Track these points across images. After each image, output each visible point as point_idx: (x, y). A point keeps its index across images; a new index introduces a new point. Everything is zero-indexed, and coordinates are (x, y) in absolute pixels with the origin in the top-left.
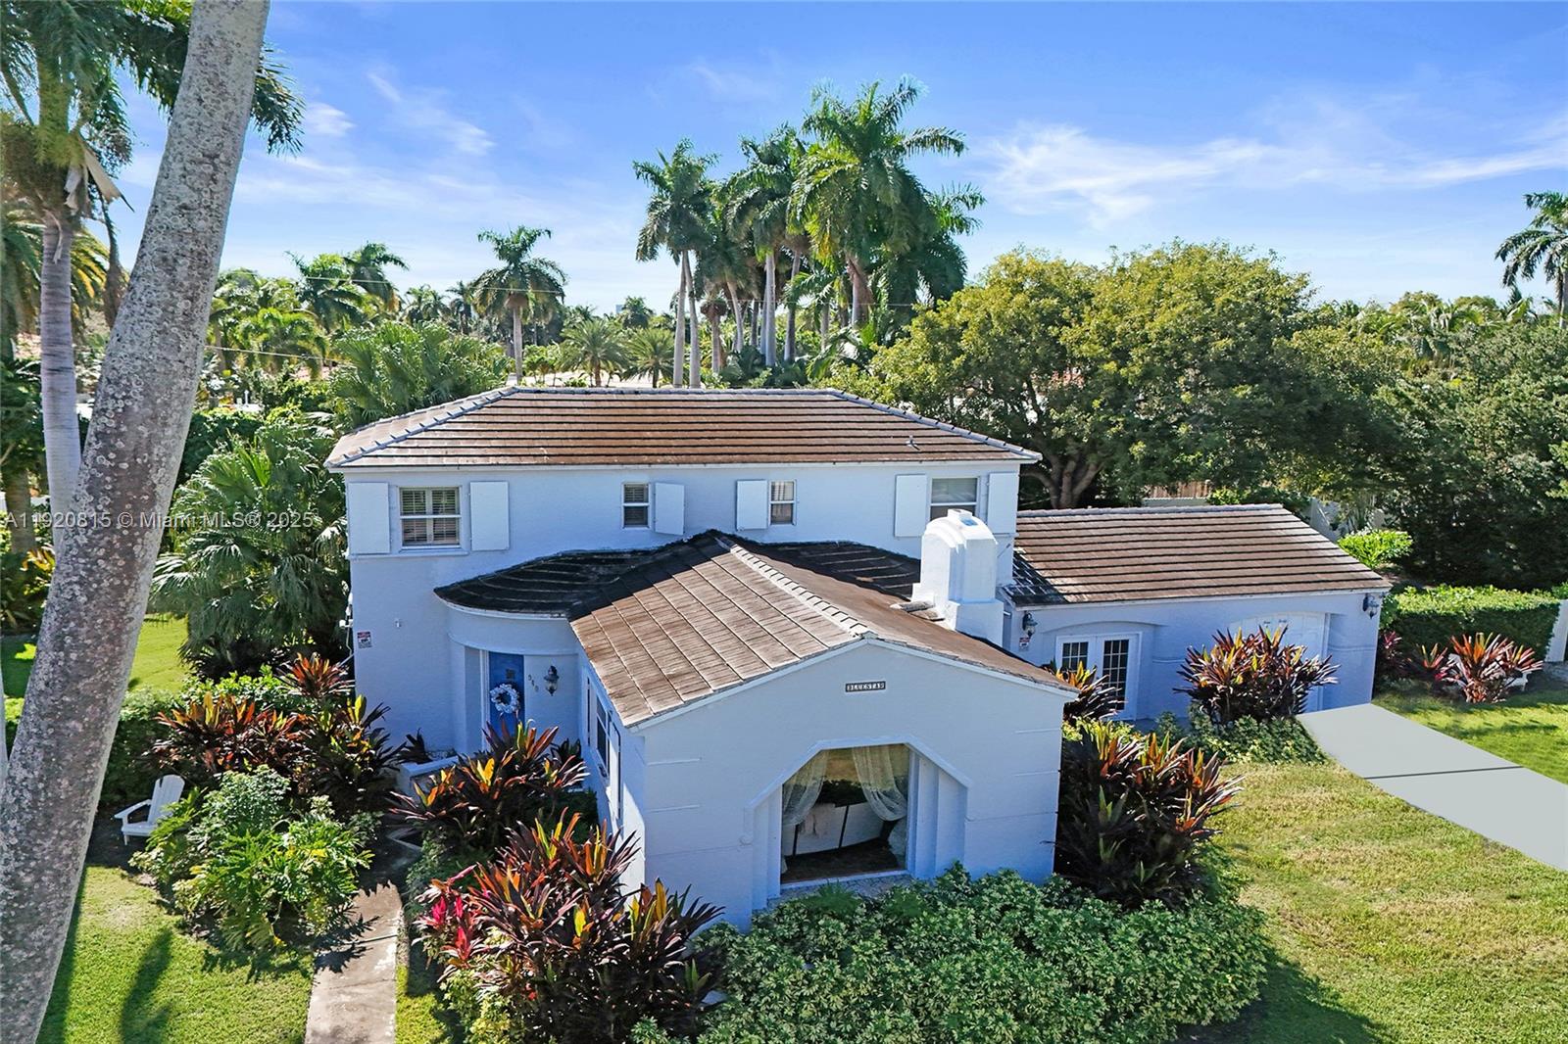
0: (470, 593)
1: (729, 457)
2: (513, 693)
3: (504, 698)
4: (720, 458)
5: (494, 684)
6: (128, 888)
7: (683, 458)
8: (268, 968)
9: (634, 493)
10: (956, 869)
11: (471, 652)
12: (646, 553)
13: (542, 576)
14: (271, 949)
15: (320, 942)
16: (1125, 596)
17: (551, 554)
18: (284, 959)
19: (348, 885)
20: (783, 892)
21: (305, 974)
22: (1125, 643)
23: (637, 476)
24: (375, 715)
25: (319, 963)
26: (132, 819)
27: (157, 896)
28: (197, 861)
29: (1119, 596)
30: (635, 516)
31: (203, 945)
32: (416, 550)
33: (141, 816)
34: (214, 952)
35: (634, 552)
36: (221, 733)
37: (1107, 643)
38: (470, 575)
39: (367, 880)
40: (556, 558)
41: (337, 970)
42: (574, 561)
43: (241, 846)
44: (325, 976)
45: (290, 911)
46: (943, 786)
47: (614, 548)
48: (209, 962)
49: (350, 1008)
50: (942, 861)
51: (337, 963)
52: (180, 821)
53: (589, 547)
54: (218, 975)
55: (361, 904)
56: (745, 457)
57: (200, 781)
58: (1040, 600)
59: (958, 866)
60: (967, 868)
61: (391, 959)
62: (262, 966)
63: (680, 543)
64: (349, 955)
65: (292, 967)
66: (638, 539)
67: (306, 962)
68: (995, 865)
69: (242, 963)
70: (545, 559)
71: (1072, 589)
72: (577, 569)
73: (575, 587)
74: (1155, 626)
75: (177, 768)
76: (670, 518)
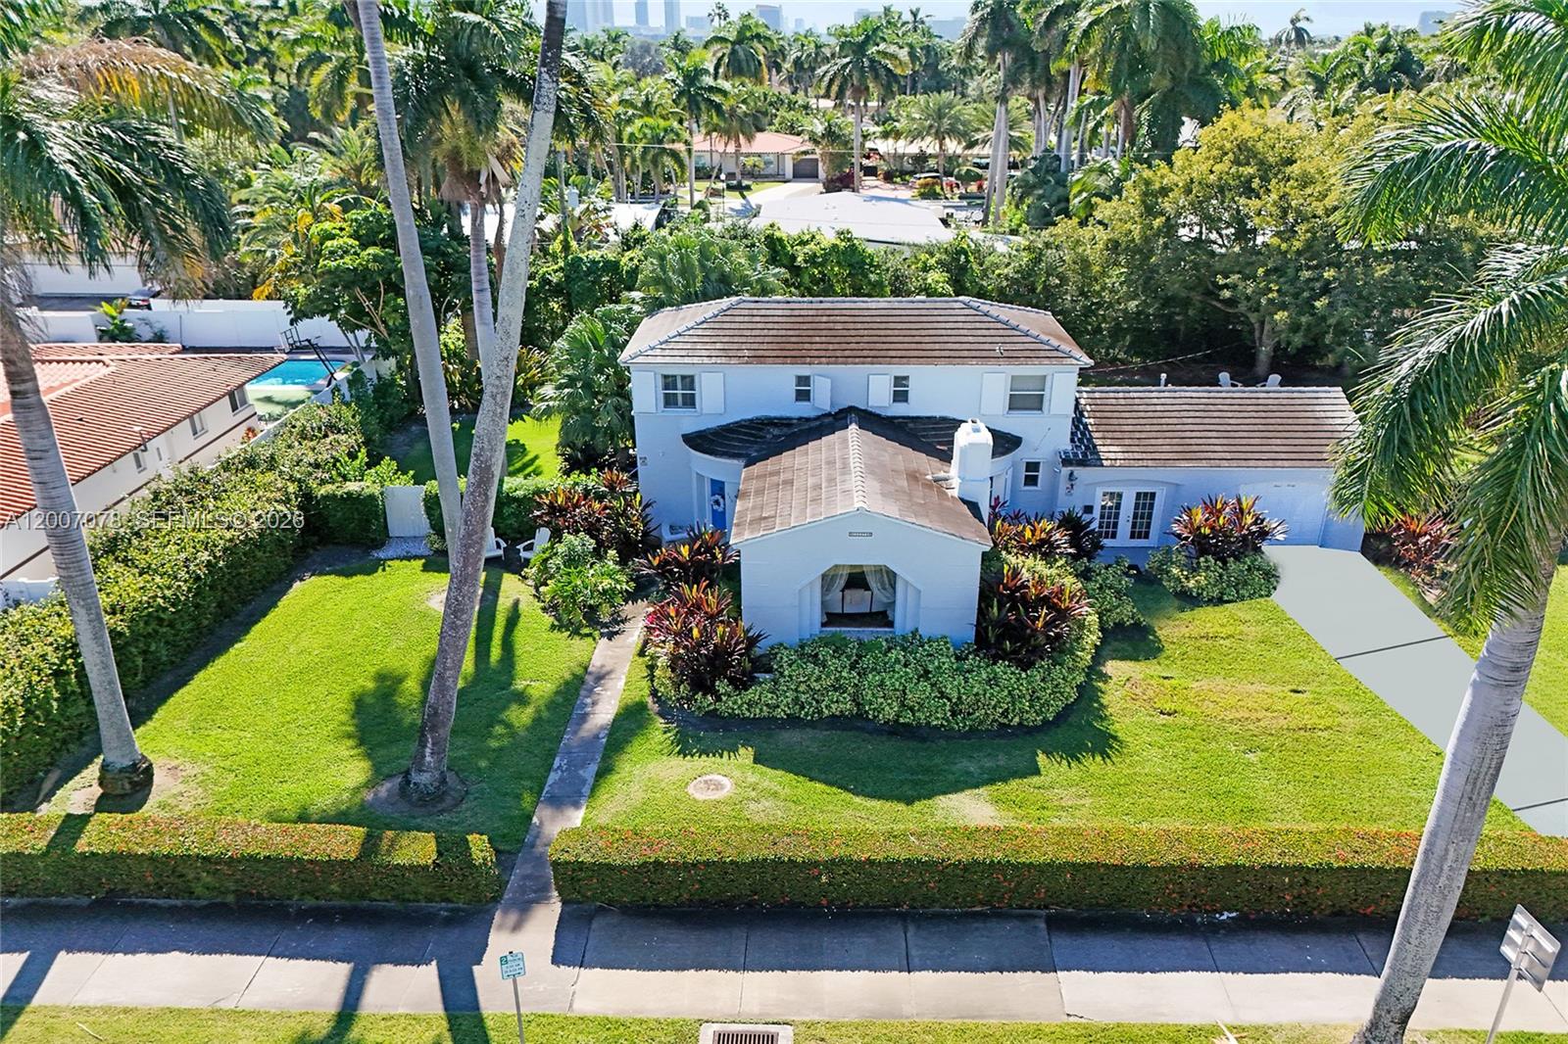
0: (699, 441)
1: (863, 359)
2: (721, 501)
3: (717, 502)
4: (857, 360)
5: (713, 494)
6: (522, 586)
7: (834, 360)
8: (579, 634)
9: (803, 380)
10: (915, 633)
11: (700, 477)
12: (808, 420)
13: (740, 433)
14: (581, 626)
15: (605, 625)
16: (1150, 463)
17: (750, 417)
18: (586, 631)
19: (619, 600)
20: (821, 632)
21: (594, 639)
22: (1153, 495)
23: (804, 370)
24: (647, 505)
25: (602, 635)
26: (525, 549)
27: (534, 592)
28: (552, 577)
29: (1145, 463)
30: (803, 395)
31: (552, 619)
32: (672, 412)
33: (529, 548)
34: (556, 623)
35: (800, 419)
36: (566, 510)
37: (1139, 494)
38: (702, 427)
39: (631, 597)
40: (751, 420)
41: (610, 639)
42: (762, 424)
43: (569, 574)
44: (605, 640)
45: (593, 609)
46: (910, 591)
47: (788, 415)
48: (553, 627)
49: (611, 657)
50: (909, 627)
51: (611, 636)
52: (544, 556)
53: (773, 414)
54: (556, 634)
55: (628, 609)
56: (875, 359)
57: (556, 535)
58: (1083, 463)
59: (917, 630)
60: (920, 632)
61: (635, 638)
62: (576, 632)
63: (829, 415)
64: (617, 633)
65: (589, 635)
66: (804, 410)
67: (596, 634)
68: (937, 632)
69: (568, 630)
70: (745, 421)
71: (1112, 456)
72: (761, 430)
73: (756, 443)
74: (1177, 485)
75: (547, 524)
76: (822, 400)
